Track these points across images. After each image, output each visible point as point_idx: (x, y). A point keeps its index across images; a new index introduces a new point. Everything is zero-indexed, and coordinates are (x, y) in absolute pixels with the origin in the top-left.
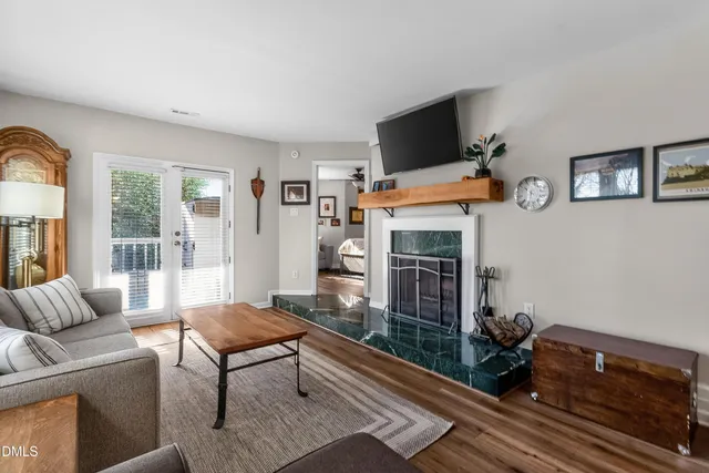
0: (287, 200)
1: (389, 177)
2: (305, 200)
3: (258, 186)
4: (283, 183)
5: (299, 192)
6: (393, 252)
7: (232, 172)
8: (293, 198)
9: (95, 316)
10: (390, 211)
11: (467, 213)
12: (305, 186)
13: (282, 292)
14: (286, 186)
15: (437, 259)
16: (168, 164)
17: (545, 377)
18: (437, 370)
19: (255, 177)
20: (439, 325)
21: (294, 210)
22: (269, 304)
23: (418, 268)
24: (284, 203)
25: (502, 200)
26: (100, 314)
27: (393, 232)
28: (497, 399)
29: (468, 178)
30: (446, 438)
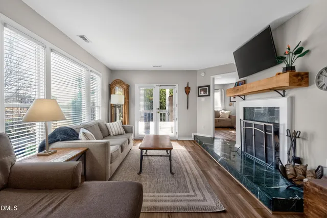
0: (200, 95)
1: (242, 79)
2: (208, 94)
3: (187, 90)
4: (199, 87)
5: (205, 91)
6: (244, 119)
7: (177, 85)
8: (202, 93)
9: (125, 133)
10: (243, 97)
11: (283, 96)
12: (207, 88)
13: (198, 134)
14: (200, 89)
15: (263, 124)
16: (155, 85)
17: (313, 212)
18: (244, 184)
19: (186, 86)
20: (265, 162)
21: (203, 99)
22: (192, 139)
23: (253, 128)
24: (199, 96)
25: (308, 86)
26: (127, 132)
27: (244, 109)
28: (271, 212)
29: (279, 74)
30: (216, 214)
